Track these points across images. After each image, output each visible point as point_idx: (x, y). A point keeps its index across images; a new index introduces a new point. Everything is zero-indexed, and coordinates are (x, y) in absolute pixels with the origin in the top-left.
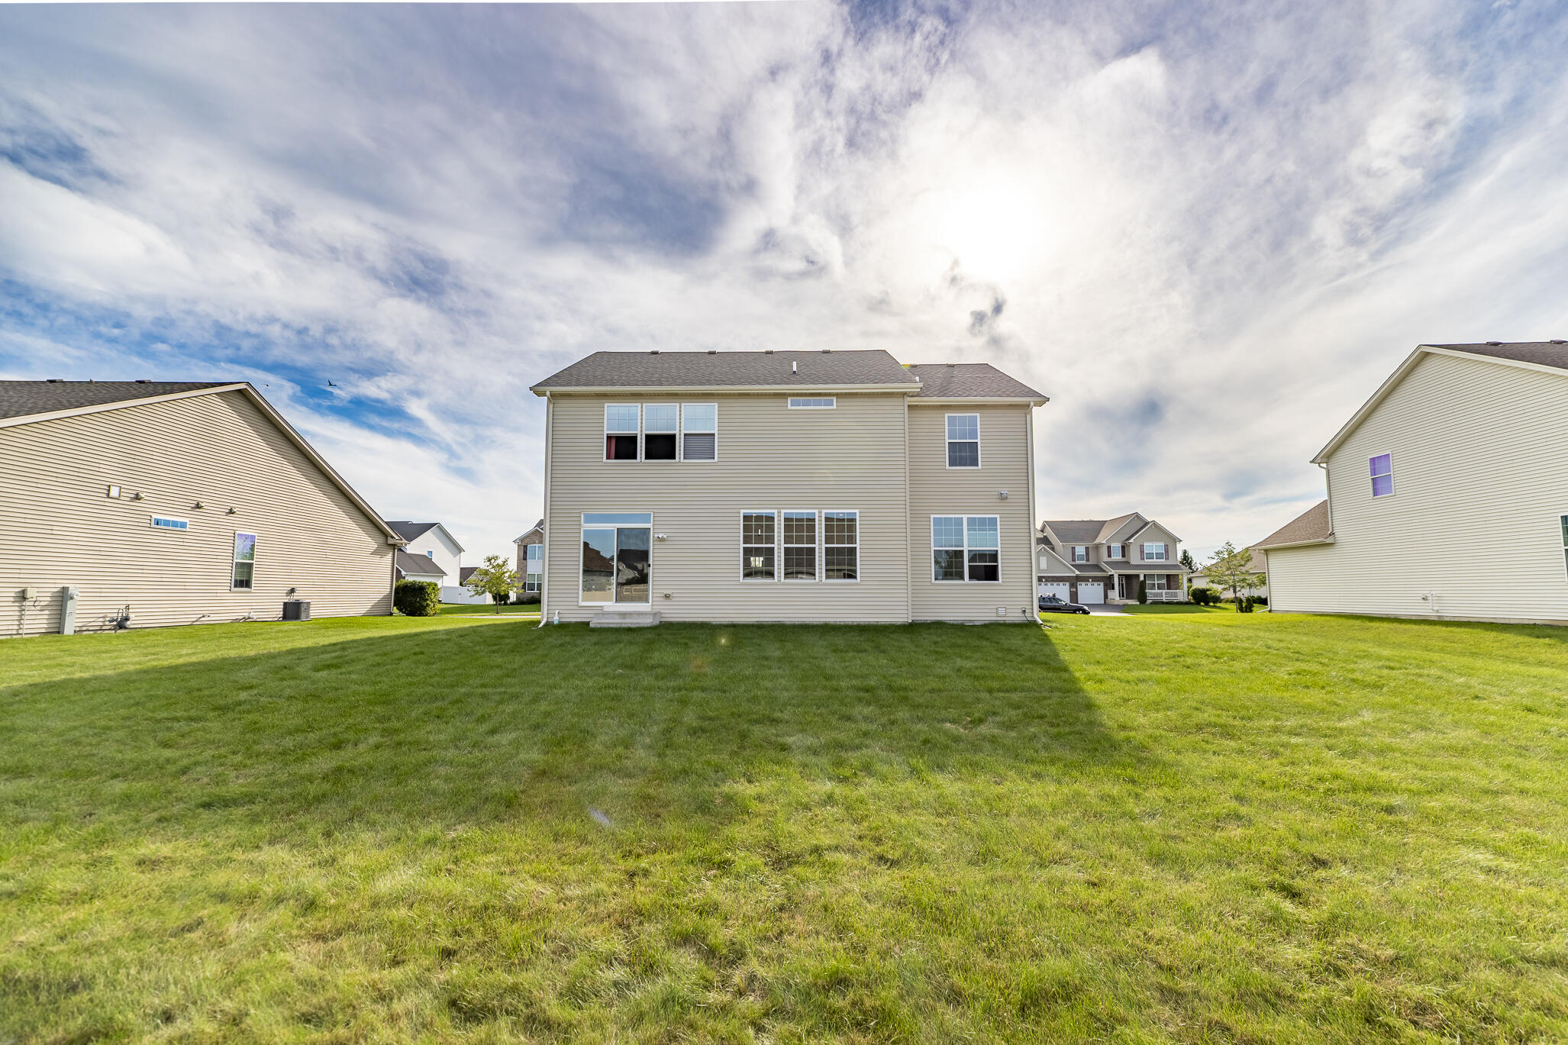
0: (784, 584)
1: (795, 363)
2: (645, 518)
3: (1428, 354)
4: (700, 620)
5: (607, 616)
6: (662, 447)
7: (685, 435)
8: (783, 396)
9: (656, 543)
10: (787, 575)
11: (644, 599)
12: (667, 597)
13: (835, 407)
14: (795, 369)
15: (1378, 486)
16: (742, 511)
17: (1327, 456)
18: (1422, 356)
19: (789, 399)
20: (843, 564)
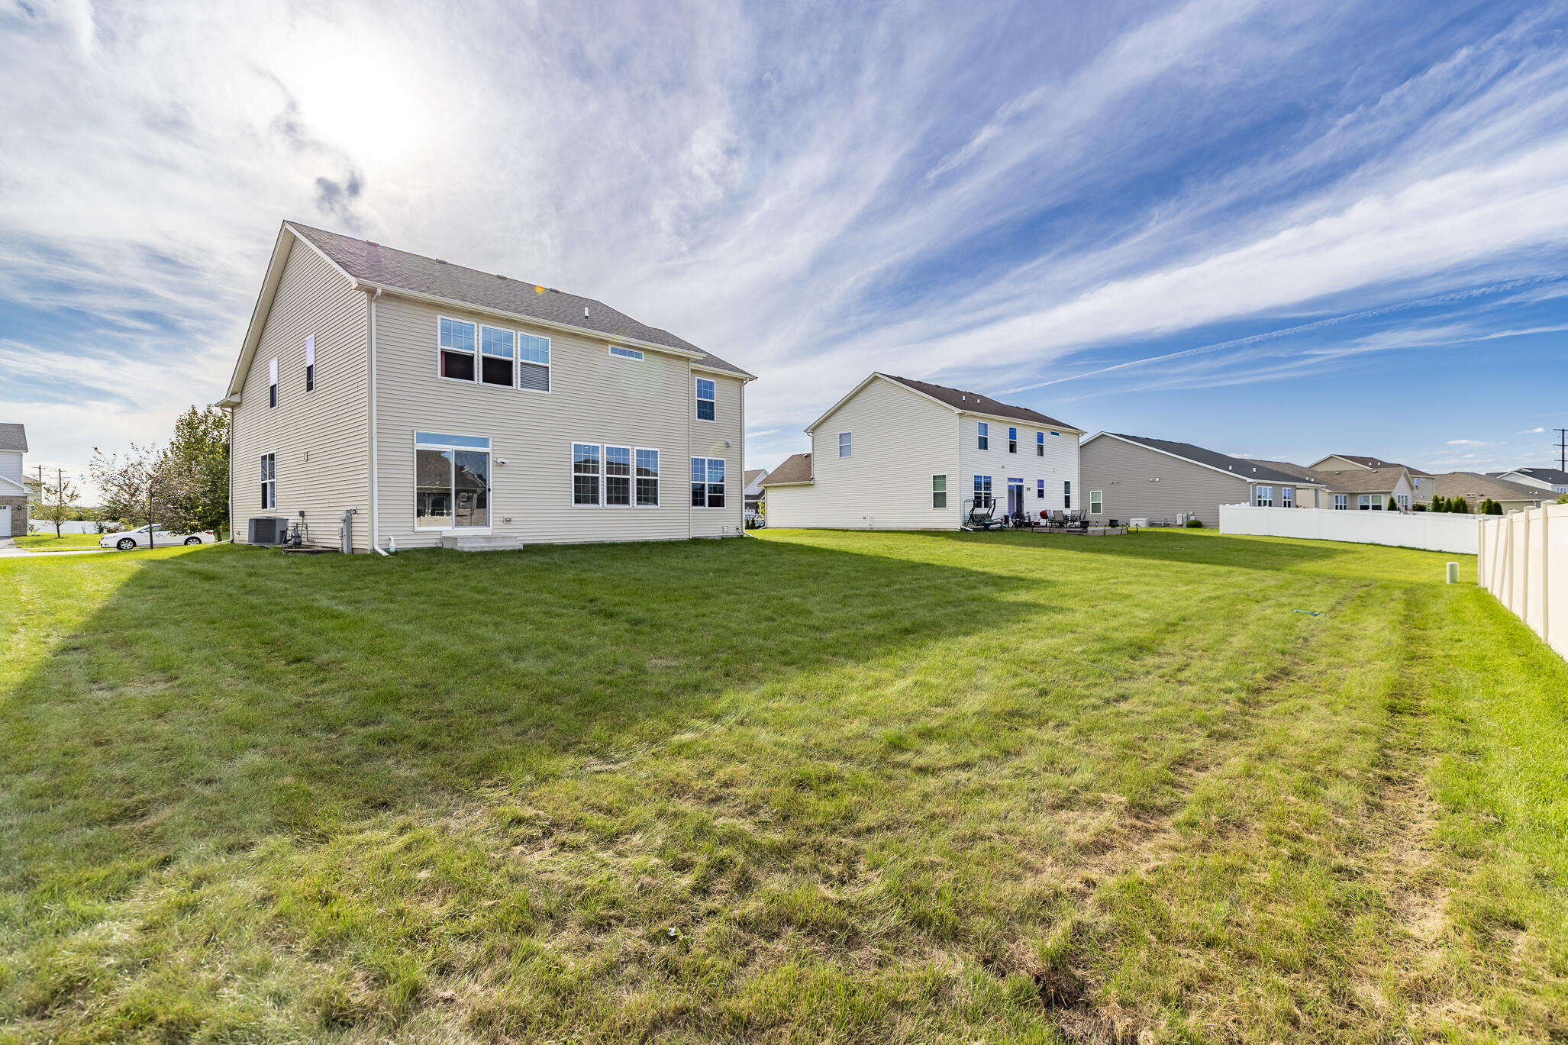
0: (607, 509)
1: (586, 309)
2: (484, 442)
3: (876, 378)
4: (535, 542)
5: (473, 540)
6: (499, 372)
7: (522, 363)
8: (604, 342)
9: (495, 467)
10: (609, 501)
11: (487, 524)
12: (508, 521)
13: (643, 360)
14: (587, 314)
15: (844, 451)
16: (573, 443)
17: (814, 429)
18: (875, 379)
19: (610, 347)
20: (648, 493)
